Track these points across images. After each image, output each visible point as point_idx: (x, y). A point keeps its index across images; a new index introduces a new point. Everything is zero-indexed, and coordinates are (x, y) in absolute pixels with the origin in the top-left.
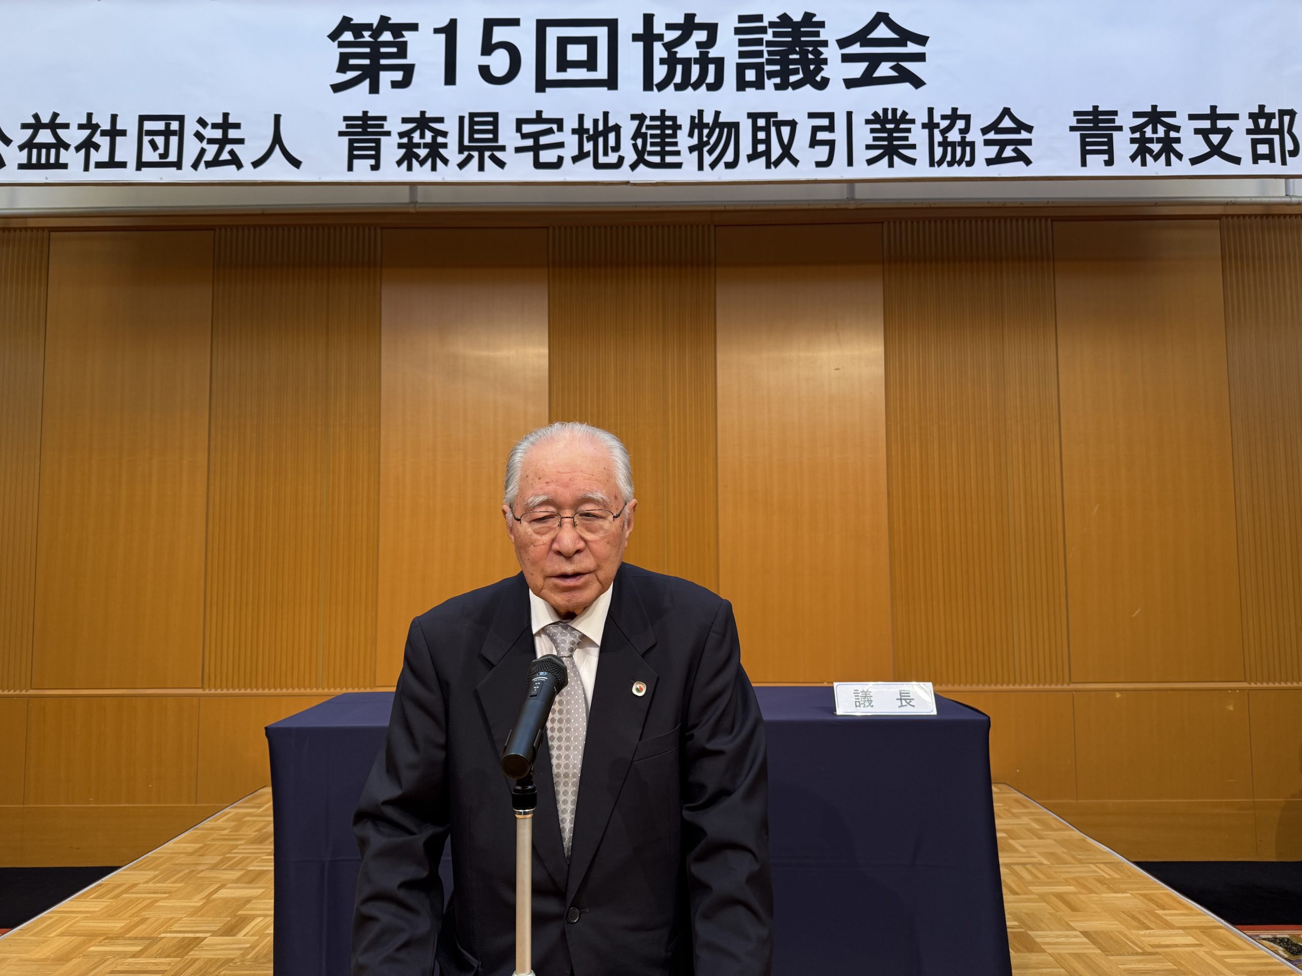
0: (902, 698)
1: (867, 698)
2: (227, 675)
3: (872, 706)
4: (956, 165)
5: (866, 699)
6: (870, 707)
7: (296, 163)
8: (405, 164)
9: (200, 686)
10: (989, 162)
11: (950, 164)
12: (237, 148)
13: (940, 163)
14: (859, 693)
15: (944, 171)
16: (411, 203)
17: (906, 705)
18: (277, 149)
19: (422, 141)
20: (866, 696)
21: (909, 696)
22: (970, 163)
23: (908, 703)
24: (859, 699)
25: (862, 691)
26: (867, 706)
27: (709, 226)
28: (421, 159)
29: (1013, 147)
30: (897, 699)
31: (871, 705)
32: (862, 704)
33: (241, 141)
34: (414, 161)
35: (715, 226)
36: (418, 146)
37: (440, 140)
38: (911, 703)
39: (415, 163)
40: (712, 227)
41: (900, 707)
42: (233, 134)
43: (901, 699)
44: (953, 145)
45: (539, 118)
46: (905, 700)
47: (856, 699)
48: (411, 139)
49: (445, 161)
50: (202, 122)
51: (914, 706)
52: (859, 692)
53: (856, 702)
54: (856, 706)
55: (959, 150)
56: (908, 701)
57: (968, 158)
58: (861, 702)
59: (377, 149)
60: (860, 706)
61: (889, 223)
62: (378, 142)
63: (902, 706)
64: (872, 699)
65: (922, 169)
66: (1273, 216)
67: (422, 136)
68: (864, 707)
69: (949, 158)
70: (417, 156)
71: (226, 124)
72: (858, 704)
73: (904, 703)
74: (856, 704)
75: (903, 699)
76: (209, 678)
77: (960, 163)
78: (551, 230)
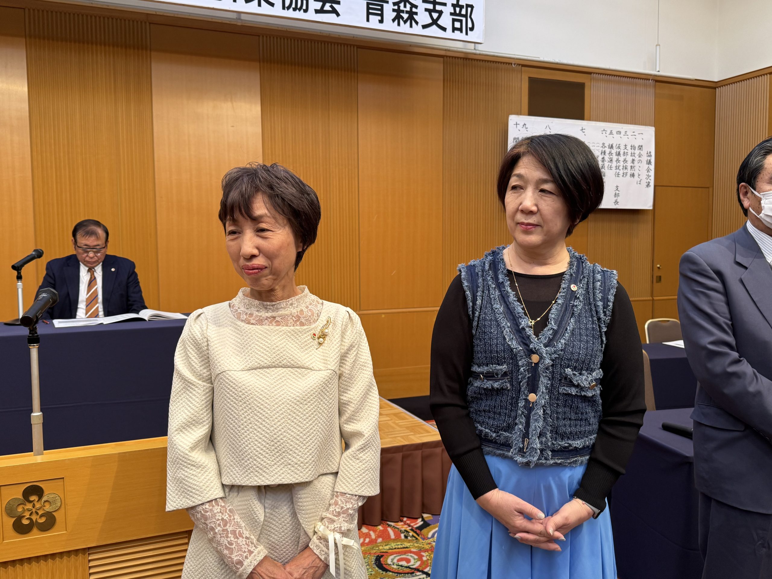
4: (298, 11)
10: (317, 11)
11: (295, 10)
13: (288, 8)
15: (290, 13)
22: (306, 11)
27: (145, 23)
29: (330, 4)
35: (150, 23)
40: (148, 24)
55: (299, 2)
57: (304, 7)
61: (263, 37)
65: (278, 10)
66: (469, 59)
69: (293, 6)
77: (300, 9)
78: (27, 11)
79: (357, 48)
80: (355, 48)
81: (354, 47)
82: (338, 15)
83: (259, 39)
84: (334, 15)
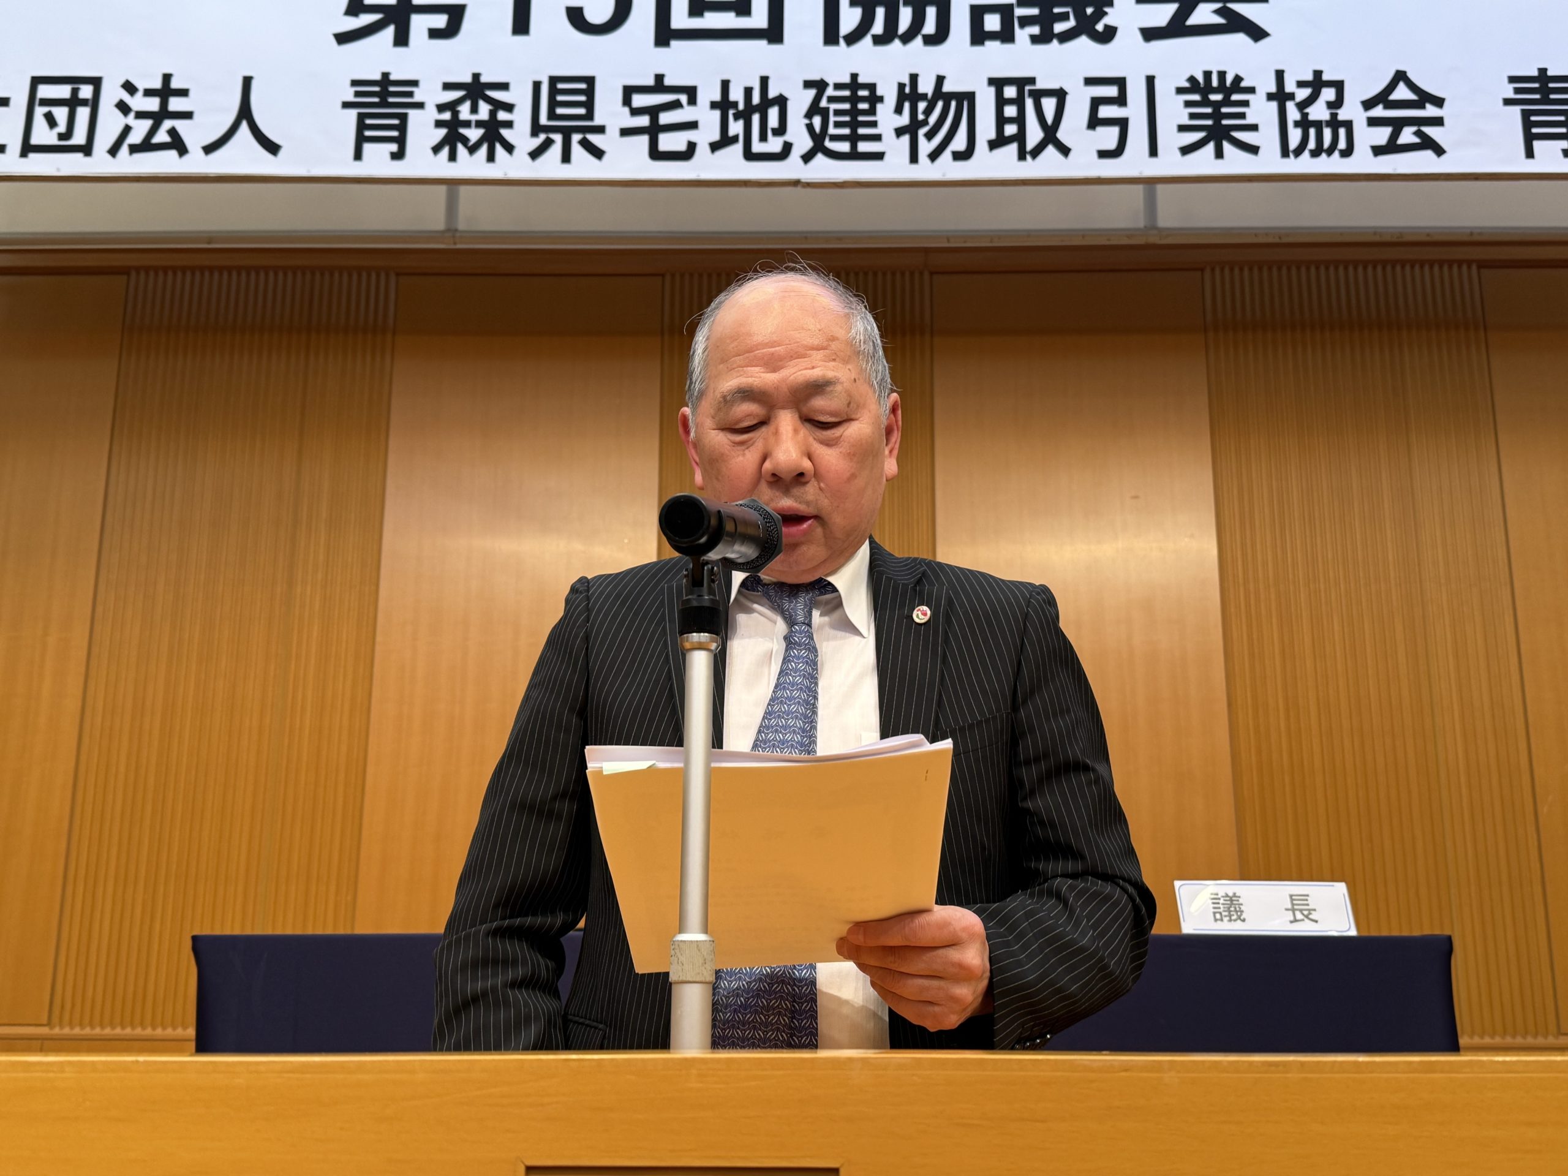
0: (1296, 907)
1: (1232, 907)
2: (93, 1001)
3: (1244, 920)
4: (1324, 155)
5: (1232, 909)
6: (1239, 921)
7: (272, 148)
8: (446, 151)
9: (45, 1022)
10: (1378, 151)
11: (1315, 154)
12: (180, 125)
13: (1298, 152)
14: (1219, 899)
15: (1305, 164)
16: (448, 230)
17: (1303, 920)
18: (244, 126)
19: (474, 118)
20: (1232, 904)
21: (1308, 905)
22: (1347, 153)
23: (1307, 917)
24: (1219, 908)
25: (1224, 895)
26: (1235, 920)
27: (921, 273)
28: (471, 143)
29: (1414, 129)
30: (1287, 910)
31: (1242, 918)
32: (1226, 916)
33: (187, 115)
34: (460, 147)
35: (932, 274)
36: (467, 124)
37: (502, 116)
38: (1310, 916)
39: (461, 149)
40: (926, 276)
41: (1291, 922)
42: (176, 104)
43: (1293, 910)
44: (1318, 125)
45: (659, 85)
46: (1301, 911)
47: (1214, 908)
48: (455, 114)
49: (509, 148)
50: (130, 88)
51: (1316, 922)
52: (1219, 896)
53: (1214, 913)
54: (1216, 920)
55: (1327, 133)
56: (1306, 913)
57: (1342, 144)
58: (1224, 914)
59: (402, 128)
60: (1222, 920)
61: (1213, 270)
62: (404, 118)
63: (1295, 921)
64: (1243, 908)
65: (1270, 161)
67: (474, 110)
68: (1230, 920)
69: (1312, 144)
70: (465, 140)
71: (166, 91)
72: (1218, 916)
73: (1299, 916)
74: (1215, 916)
75: (1297, 910)
76: (63, 1007)
77: (1330, 152)
78: (668, 278)
79: (1479, 267)
80: (1474, 267)
81: (1469, 267)
82: (1439, 151)
83: (1203, 279)
84: (1429, 154)
